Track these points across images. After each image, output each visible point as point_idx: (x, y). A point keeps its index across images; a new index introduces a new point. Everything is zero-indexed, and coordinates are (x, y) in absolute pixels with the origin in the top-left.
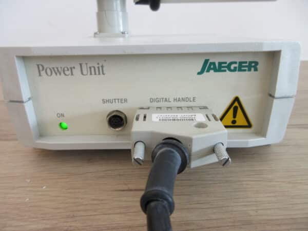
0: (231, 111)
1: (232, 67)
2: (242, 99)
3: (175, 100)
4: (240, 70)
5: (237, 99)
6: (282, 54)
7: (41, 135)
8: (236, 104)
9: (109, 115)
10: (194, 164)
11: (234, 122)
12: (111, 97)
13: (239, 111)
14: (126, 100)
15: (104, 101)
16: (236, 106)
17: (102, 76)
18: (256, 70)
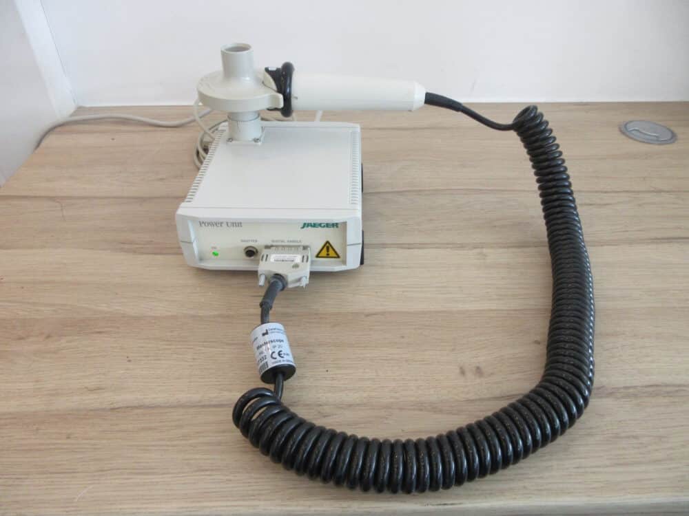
0: (325, 249)
1: (323, 225)
2: (331, 242)
3: (288, 241)
4: (327, 227)
5: (328, 242)
6: (348, 224)
7: (201, 259)
8: (328, 245)
9: (246, 248)
10: (290, 286)
11: (328, 254)
12: (246, 239)
13: (330, 249)
14: (256, 241)
15: (242, 241)
16: (328, 246)
17: (240, 228)
18: (337, 227)
